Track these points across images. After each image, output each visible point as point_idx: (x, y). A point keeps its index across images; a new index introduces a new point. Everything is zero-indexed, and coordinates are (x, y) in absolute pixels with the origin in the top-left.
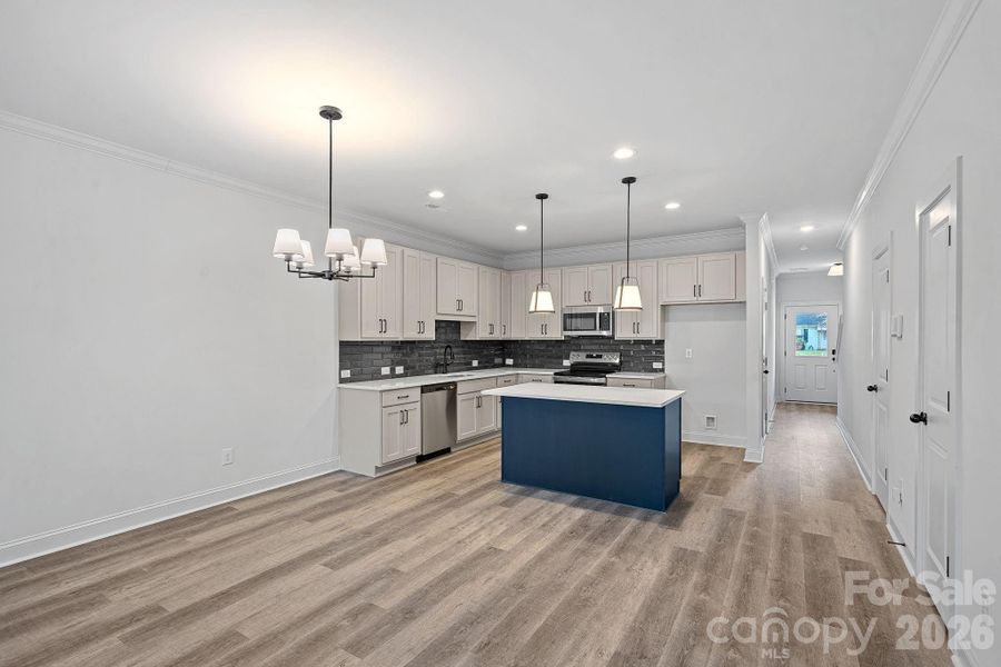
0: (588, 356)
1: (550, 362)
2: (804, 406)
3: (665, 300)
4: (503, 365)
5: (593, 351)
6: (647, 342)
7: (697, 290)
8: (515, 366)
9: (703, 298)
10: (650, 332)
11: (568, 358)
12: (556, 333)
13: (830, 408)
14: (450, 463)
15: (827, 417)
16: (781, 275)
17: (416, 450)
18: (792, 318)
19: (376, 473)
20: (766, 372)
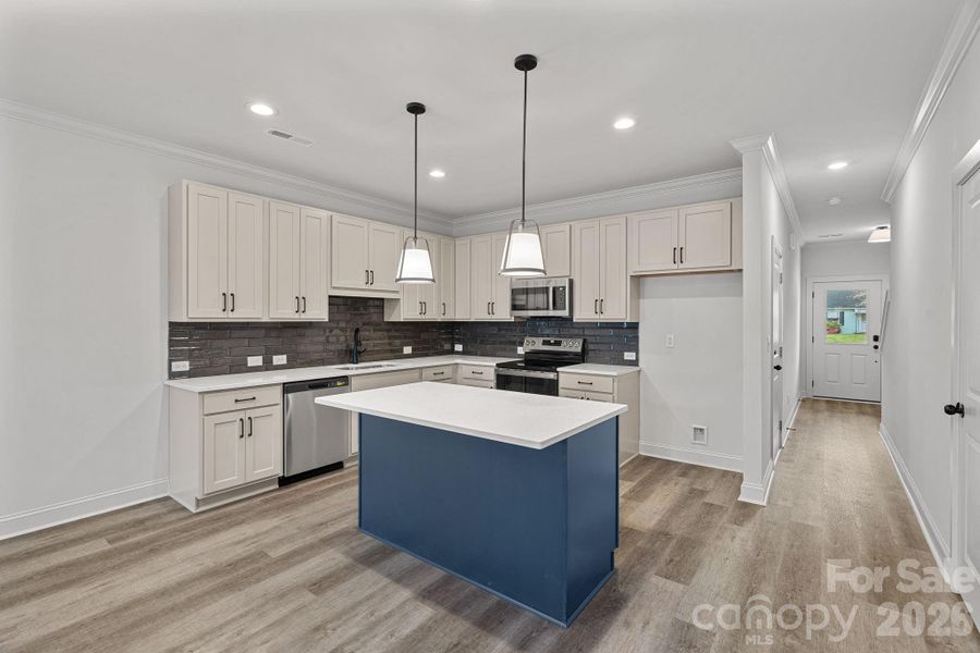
0: (545, 343)
1: (502, 350)
2: (836, 405)
3: (637, 268)
4: (452, 352)
5: (552, 336)
6: (617, 326)
7: (678, 254)
8: (464, 353)
9: (688, 265)
10: (617, 312)
11: (521, 344)
12: (504, 314)
13: (871, 409)
14: (319, 489)
15: (866, 421)
16: (807, 244)
17: (277, 470)
18: (821, 298)
19: (198, 506)
20: (778, 368)
